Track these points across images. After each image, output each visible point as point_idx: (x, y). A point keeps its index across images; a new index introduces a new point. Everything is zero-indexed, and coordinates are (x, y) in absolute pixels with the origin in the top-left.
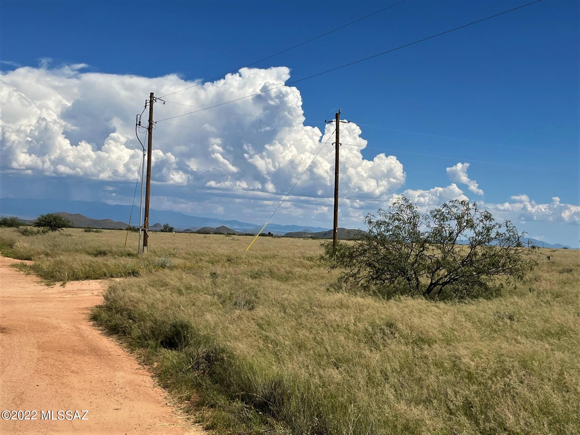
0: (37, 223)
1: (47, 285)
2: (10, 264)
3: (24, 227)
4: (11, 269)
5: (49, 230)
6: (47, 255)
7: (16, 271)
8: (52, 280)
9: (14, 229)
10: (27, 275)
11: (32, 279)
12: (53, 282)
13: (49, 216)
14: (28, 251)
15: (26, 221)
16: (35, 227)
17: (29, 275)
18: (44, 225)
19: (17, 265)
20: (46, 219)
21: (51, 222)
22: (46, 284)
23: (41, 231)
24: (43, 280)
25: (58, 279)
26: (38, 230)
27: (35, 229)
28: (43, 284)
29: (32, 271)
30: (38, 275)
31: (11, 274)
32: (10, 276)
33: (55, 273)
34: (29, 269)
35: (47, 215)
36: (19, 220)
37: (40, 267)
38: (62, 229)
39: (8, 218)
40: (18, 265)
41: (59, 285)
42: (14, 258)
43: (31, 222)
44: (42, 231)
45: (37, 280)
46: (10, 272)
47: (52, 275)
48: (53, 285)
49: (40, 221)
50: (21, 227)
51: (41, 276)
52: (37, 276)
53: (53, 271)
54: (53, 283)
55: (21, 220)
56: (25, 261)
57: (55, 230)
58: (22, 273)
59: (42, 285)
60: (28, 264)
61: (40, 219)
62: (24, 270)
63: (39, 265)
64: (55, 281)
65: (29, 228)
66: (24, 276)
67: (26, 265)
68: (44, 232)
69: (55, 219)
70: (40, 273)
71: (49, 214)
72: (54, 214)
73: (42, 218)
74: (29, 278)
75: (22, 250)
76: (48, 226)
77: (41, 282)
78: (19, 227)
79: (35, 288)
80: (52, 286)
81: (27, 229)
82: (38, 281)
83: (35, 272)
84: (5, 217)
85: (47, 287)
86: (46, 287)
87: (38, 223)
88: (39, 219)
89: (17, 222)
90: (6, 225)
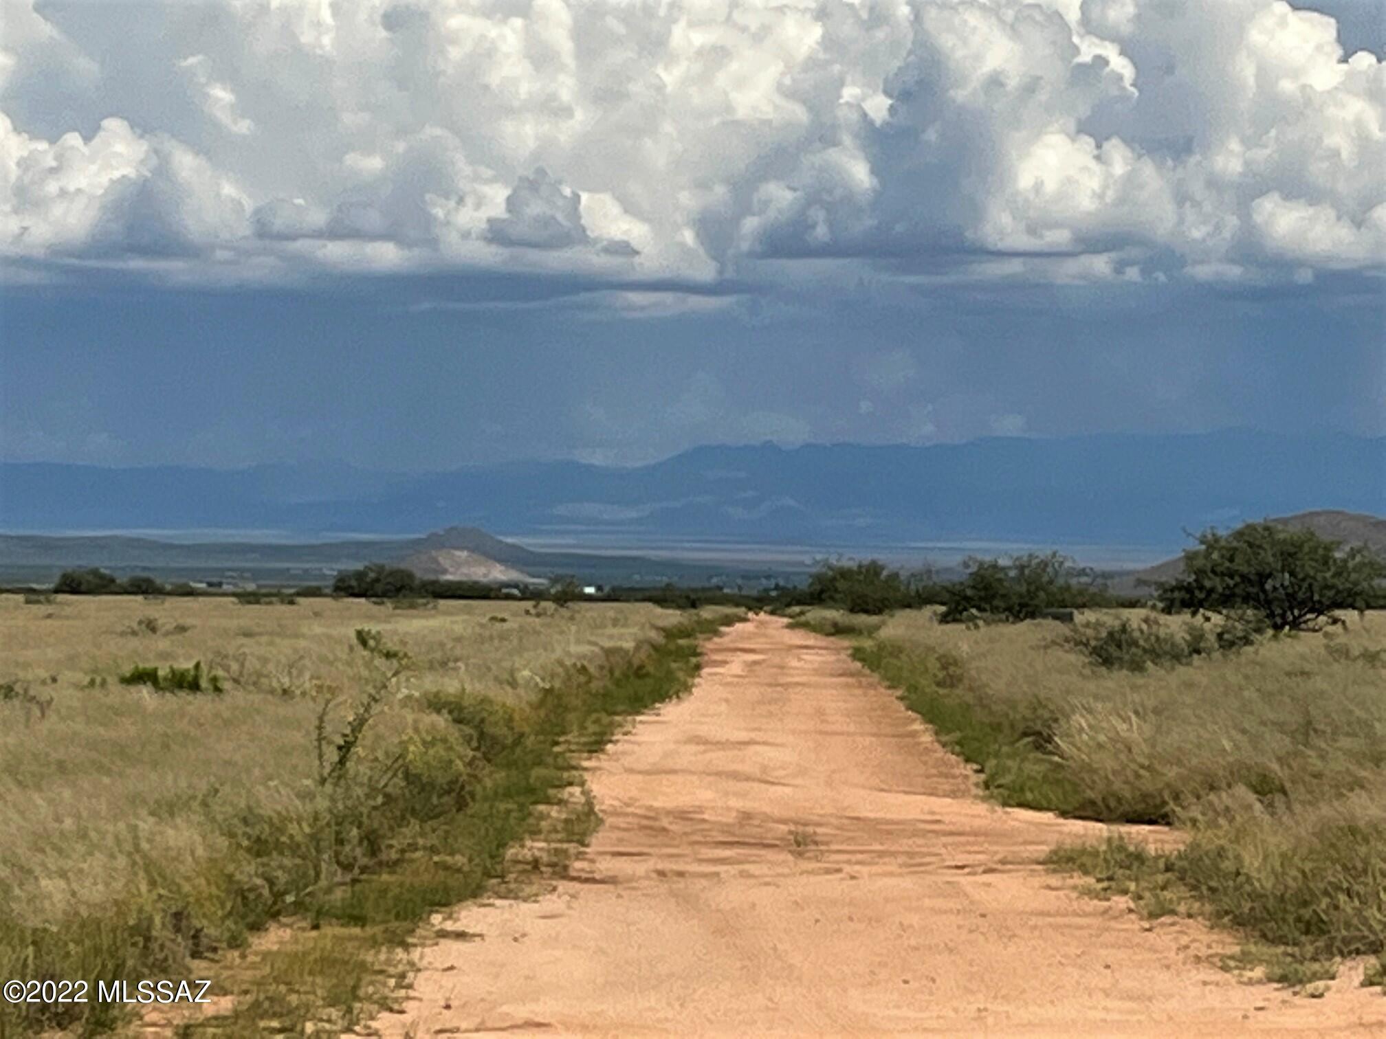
0: (1180, 587)
1: (1282, 979)
2: (1044, 850)
3: (1108, 618)
4: (1054, 881)
5: (1259, 631)
6: (1265, 787)
7: (1088, 892)
8: (1309, 950)
9: (1050, 628)
10: (1152, 916)
11: (1184, 940)
12: (1314, 959)
13: (1250, 538)
14: (1148, 768)
15: (1106, 575)
16: (1168, 610)
17: (1166, 919)
18: (1224, 601)
19: (1083, 852)
20: (1231, 560)
21: (1263, 577)
22: (1278, 971)
23: (1212, 638)
24: (1253, 948)
25: (1346, 941)
26: (1191, 629)
27: (1176, 625)
28: (1259, 972)
29: (1183, 891)
30: (1219, 915)
31: (1058, 913)
32: (1056, 927)
33: (1325, 902)
34: (1160, 878)
35: (1239, 535)
36: (1071, 573)
37: (1228, 865)
38: (1335, 621)
39: (1002, 562)
40: (1096, 854)
41: (1358, 977)
42: (1064, 814)
43: (1145, 583)
44: (1220, 636)
45: (1217, 949)
46: (1051, 900)
47: (1307, 913)
48: (1315, 977)
49: (1200, 572)
50: (1082, 617)
51: (1239, 922)
52: (1216, 920)
53: (1313, 894)
54: (1316, 966)
55: (1083, 572)
56: (1135, 829)
57: (1295, 625)
58: (1121, 902)
59: (1250, 982)
60: (1151, 849)
61: (1199, 563)
62: (1132, 886)
63: (1221, 853)
64: (1329, 952)
65: (1135, 617)
66: (1133, 924)
67: (1139, 857)
68: (1227, 642)
69: (1290, 554)
70: (1227, 903)
71: (1251, 528)
72: (1285, 522)
73: (1207, 555)
74: (1165, 937)
75: (1108, 763)
76: (1246, 599)
77: (1245, 960)
78: (1070, 618)
79: (1214, 998)
80: (1310, 987)
81: (1124, 629)
82: (1223, 958)
83: (1201, 898)
84: (988, 558)
85: (1287, 994)
86: (1272, 992)
87: (1188, 589)
88: (1190, 557)
89: (1061, 581)
90: (995, 610)
